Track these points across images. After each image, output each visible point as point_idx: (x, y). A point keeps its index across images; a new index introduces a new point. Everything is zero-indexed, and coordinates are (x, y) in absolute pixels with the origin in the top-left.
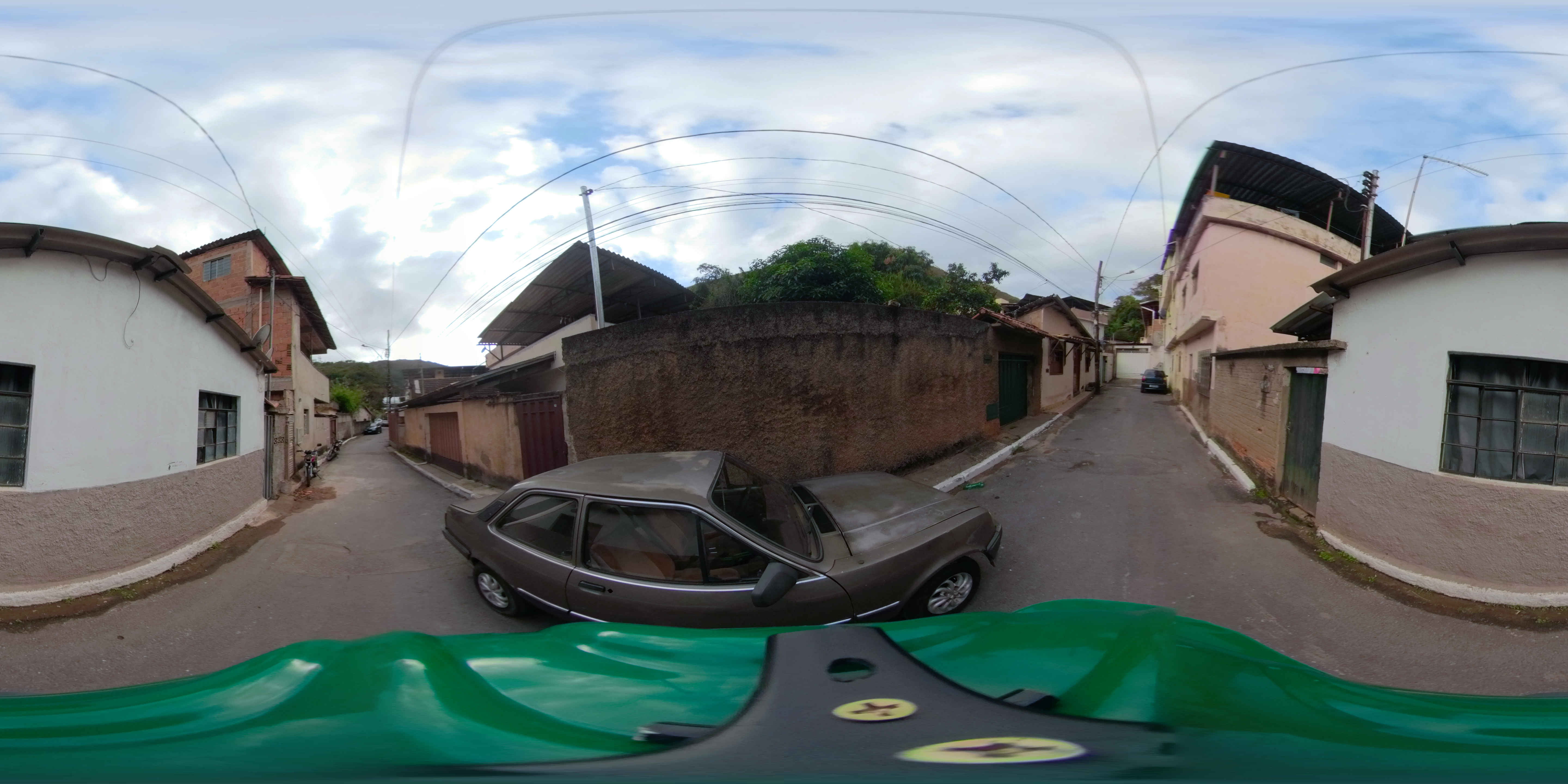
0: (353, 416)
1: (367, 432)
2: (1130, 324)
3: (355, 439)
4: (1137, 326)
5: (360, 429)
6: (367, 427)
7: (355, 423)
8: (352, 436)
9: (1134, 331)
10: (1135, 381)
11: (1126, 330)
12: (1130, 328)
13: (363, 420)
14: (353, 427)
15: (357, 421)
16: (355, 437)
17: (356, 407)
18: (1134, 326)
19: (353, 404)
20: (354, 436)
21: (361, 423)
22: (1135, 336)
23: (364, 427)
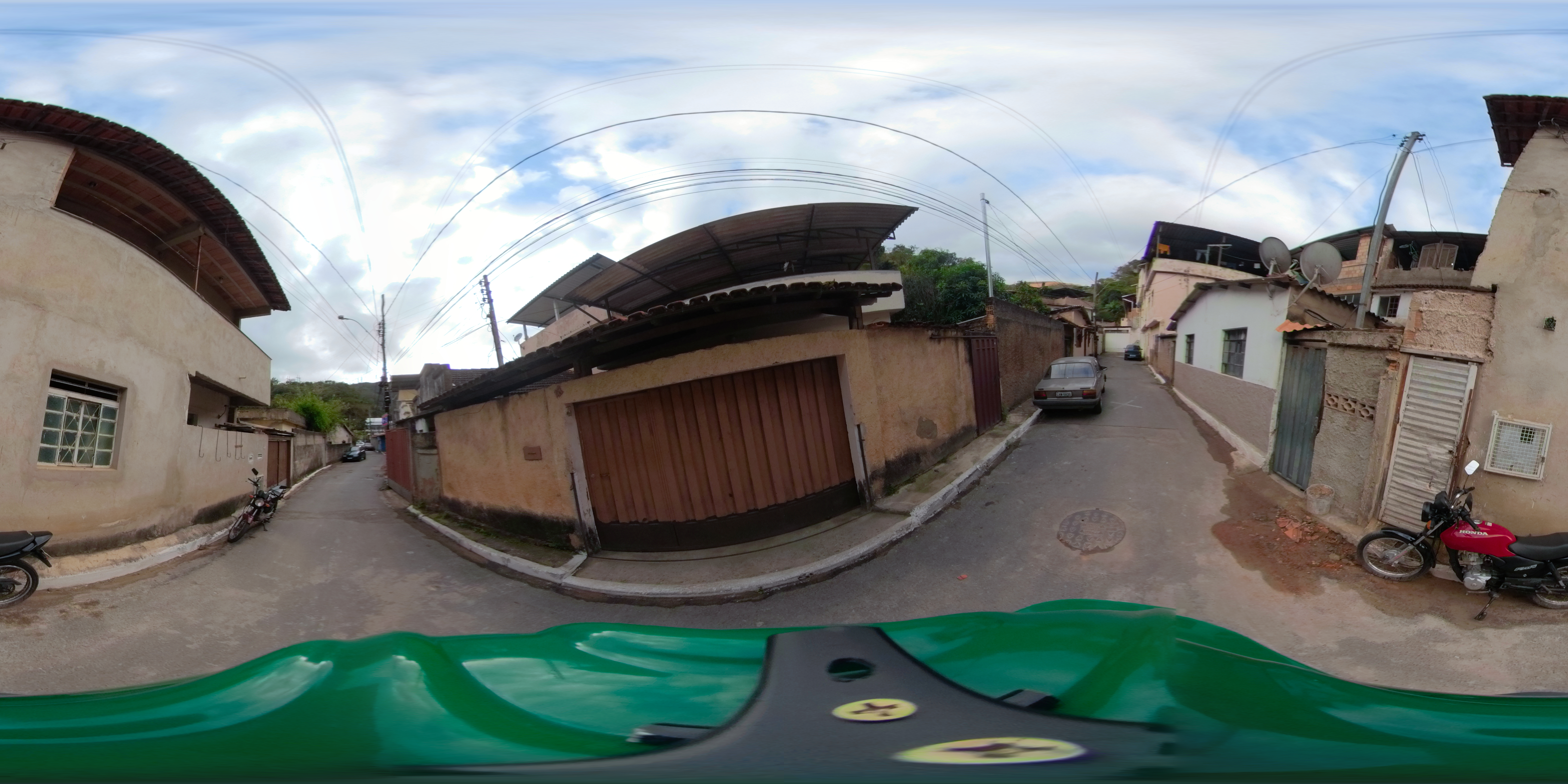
0: (328, 436)
1: (347, 459)
2: (1111, 305)
3: (329, 469)
4: (1117, 307)
5: (336, 454)
6: (346, 451)
7: (330, 446)
8: (324, 464)
9: (1115, 312)
11: (1107, 310)
12: (1111, 309)
13: (341, 443)
14: (327, 453)
15: (333, 443)
16: (329, 466)
17: (331, 425)
18: (1114, 307)
19: (328, 421)
20: (327, 464)
21: (338, 445)
22: (1115, 316)
23: (342, 451)
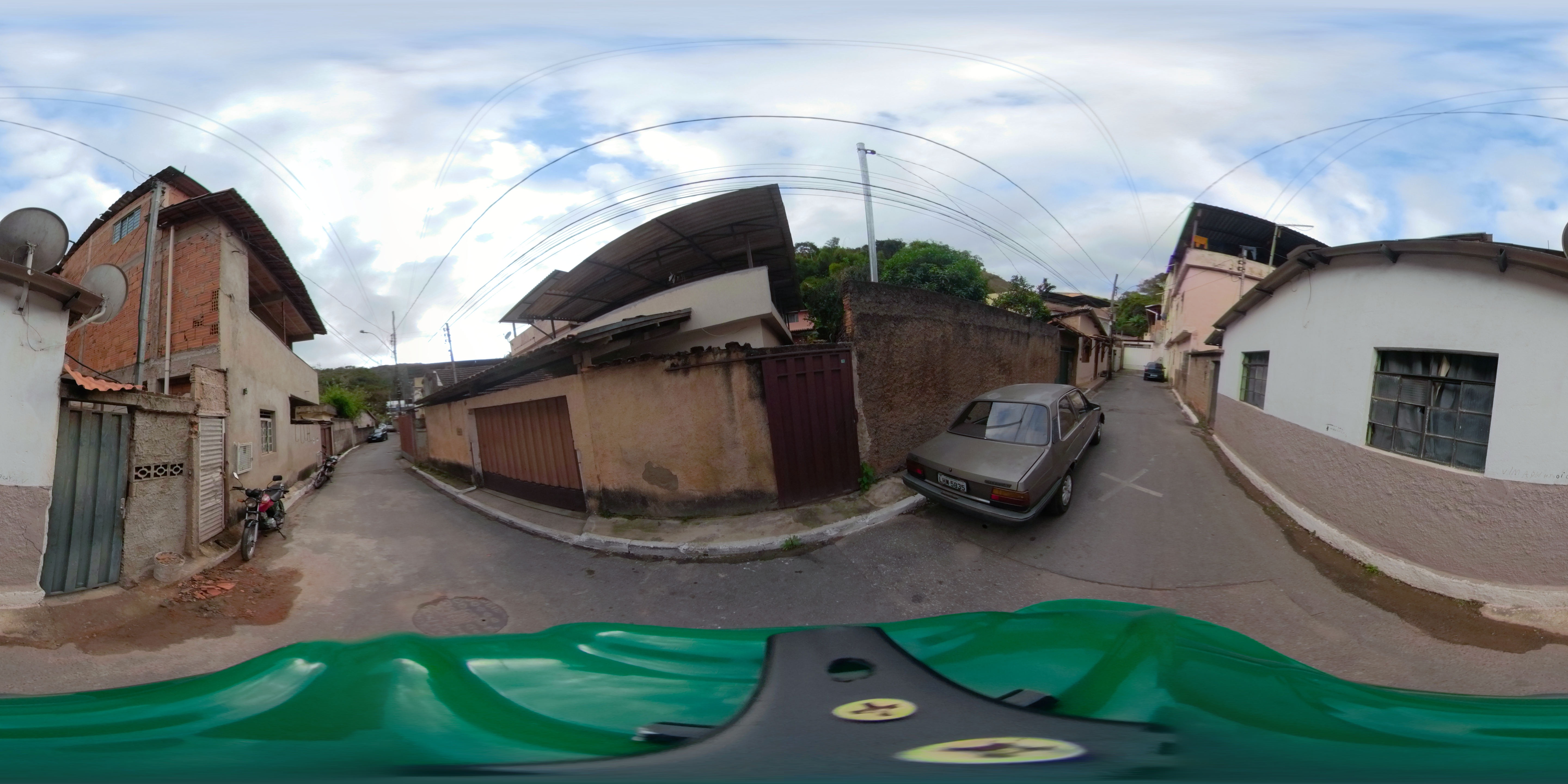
2: (1135, 319)
4: (1141, 320)
9: (1138, 326)
10: (1138, 372)
11: (1130, 324)
12: (1134, 324)
18: (1138, 321)
21: (364, 429)
22: (1140, 333)
